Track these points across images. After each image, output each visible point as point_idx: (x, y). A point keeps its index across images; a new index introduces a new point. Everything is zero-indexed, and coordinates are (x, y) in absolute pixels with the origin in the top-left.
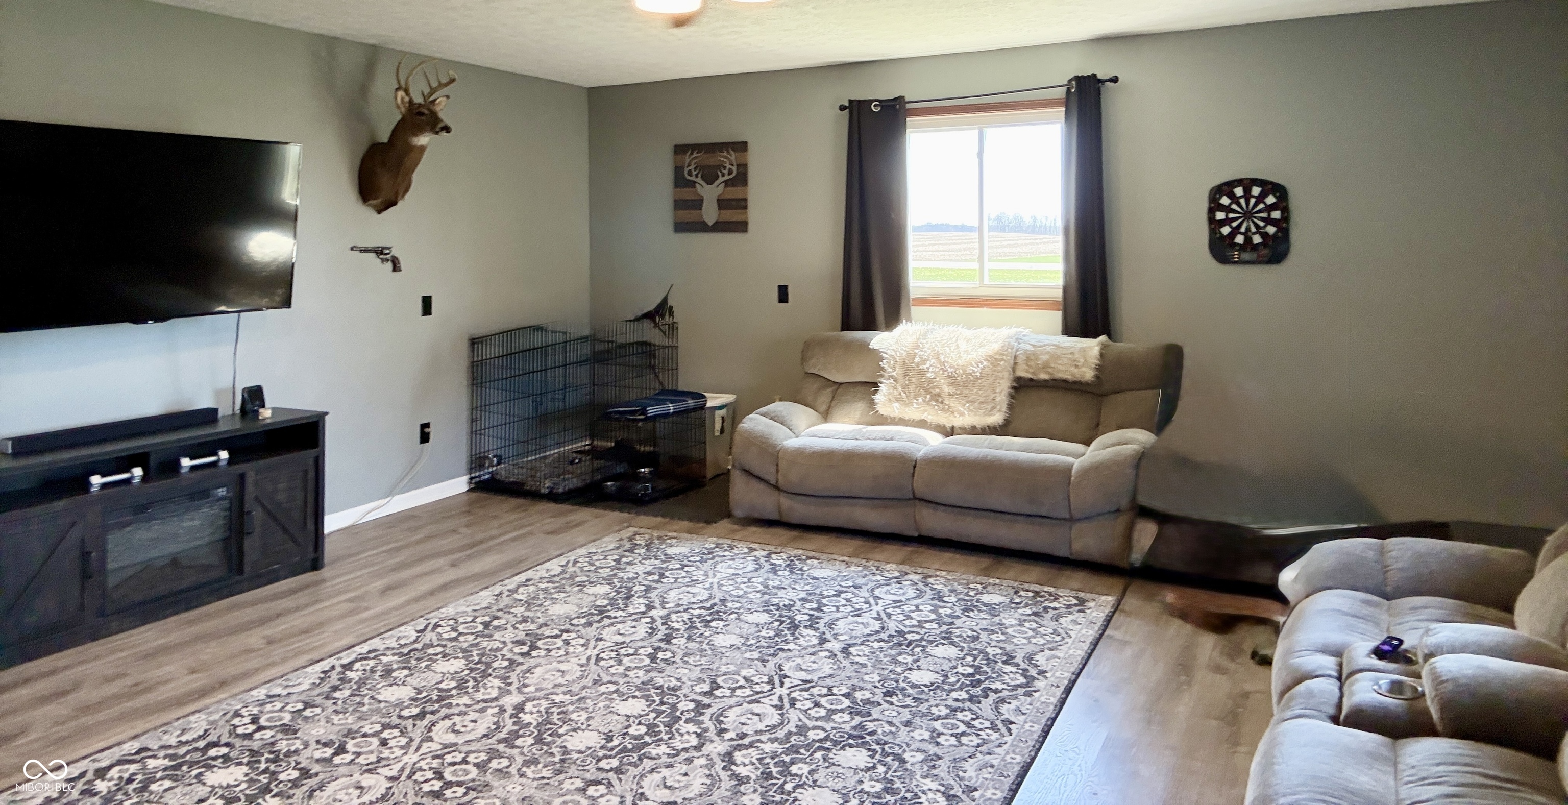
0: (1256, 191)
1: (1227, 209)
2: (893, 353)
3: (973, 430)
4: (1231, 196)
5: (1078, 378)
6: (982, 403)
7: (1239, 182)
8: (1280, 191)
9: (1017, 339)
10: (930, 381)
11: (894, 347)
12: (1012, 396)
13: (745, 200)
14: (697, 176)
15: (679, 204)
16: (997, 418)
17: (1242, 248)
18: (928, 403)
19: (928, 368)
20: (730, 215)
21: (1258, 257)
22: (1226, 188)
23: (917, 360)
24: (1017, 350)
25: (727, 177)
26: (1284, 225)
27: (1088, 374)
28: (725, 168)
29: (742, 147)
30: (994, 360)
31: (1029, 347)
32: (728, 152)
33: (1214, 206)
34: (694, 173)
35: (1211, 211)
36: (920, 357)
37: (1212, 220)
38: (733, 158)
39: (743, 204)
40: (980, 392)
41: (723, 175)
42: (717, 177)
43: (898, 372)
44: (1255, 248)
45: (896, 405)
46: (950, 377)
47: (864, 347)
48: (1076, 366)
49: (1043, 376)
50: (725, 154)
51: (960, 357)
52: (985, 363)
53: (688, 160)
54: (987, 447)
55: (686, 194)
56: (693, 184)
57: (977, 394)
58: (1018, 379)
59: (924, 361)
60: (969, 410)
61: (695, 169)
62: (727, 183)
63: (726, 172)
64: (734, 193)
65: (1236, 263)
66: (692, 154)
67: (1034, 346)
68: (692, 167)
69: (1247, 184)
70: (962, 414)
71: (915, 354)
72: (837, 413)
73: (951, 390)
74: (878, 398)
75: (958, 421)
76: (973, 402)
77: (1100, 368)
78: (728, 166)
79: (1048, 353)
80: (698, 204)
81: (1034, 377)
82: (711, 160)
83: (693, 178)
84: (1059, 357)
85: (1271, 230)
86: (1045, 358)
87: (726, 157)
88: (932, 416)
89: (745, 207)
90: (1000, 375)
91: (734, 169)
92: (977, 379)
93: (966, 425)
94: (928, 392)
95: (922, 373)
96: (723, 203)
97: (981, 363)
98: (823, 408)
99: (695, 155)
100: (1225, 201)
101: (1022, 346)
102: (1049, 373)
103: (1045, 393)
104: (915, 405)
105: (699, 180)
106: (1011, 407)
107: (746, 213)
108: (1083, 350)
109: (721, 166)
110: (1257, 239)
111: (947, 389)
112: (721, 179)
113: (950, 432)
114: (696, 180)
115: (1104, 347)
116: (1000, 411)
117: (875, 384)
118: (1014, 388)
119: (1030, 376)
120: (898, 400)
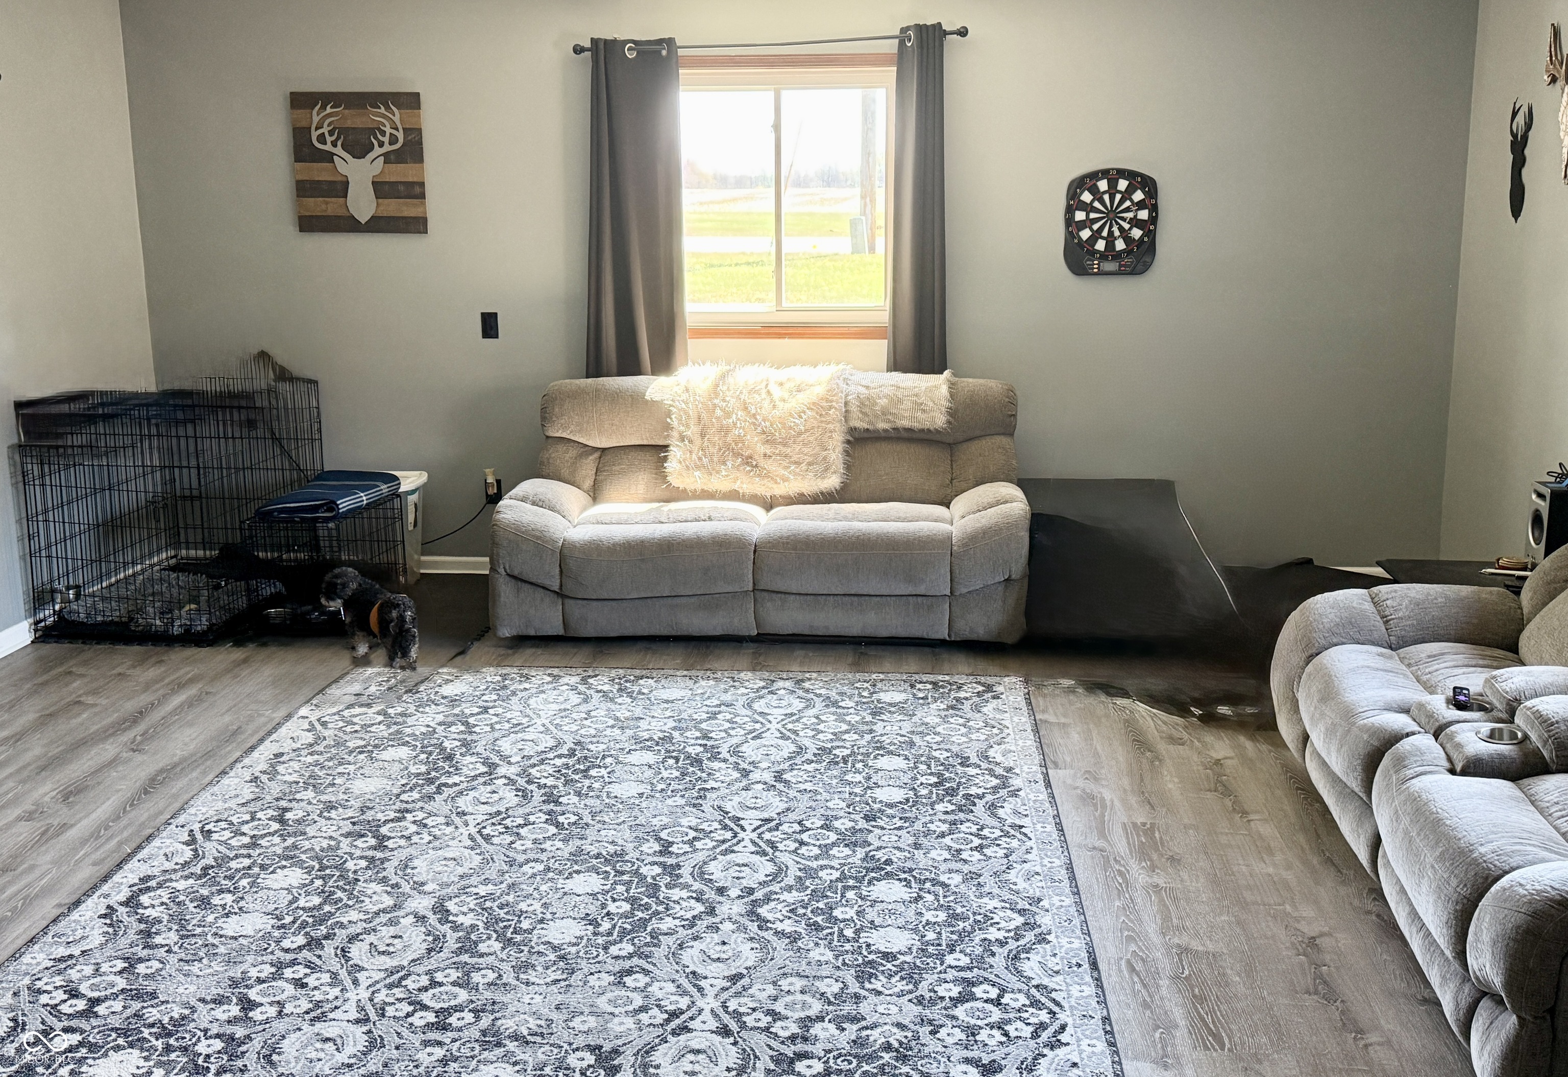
0: (1123, 184)
1: (1088, 208)
2: (684, 406)
3: (802, 499)
4: (1094, 191)
5: (927, 425)
6: (810, 464)
7: (1104, 173)
8: (1148, 184)
9: (844, 379)
10: (740, 440)
11: (684, 396)
12: (847, 453)
13: (422, 185)
14: (334, 144)
15: (303, 189)
16: (832, 482)
17: (1103, 256)
18: (737, 468)
19: (735, 424)
20: (394, 207)
21: (1120, 266)
22: (1085, 182)
23: (718, 412)
24: (847, 395)
25: (387, 148)
26: (1150, 227)
27: (939, 420)
28: (383, 133)
29: (411, 101)
30: (821, 408)
31: (863, 390)
32: (388, 108)
33: (1073, 204)
34: (329, 139)
35: (1070, 211)
36: (723, 410)
37: (1069, 220)
38: (397, 119)
39: (417, 190)
40: (806, 450)
41: (381, 145)
42: (372, 148)
43: (692, 431)
44: (1117, 256)
45: (697, 473)
46: (764, 432)
47: (636, 400)
48: (924, 411)
49: (882, 425)
50: (383, 110)
51: (774, 407)
52: (809, 413)
53: (316, 119)
54: (835, 519)
55: (318, 172)
56: (329, 157)
57: (800, 452)
58: (852, 431)
59: (728, 415)
60: (796, 474)
61: (331, 133)
62: (388, 158)
63: (386, 139)
64: (402, 173)
65: (1096, 274)
66: (324, 107)
67: (867, 387)
68: (325, 130)
69: (1112, 175)
70: (785, 480)
71: (715, 406)
72: (612, 489)
73: (768, 450)
74: (672, 465)
75: (780, 490)
76: (797, 463)
77: (952, 413)
78: (388, 130)
79: (885, 397)
80: (341, 188)
81: (871, 427)
82: (355, 120)
83: (328, 147)
84: (900, 401)
85: (1137, 233)
86: (883, 402)
87: (384, 116)
88: (746, 486)
89: (422, 196)
90: (831, 426)
91: (400, 135)
92: (800, 434)
93: (791, 493)
94: (737, 455)
95: (725, 430)
96: (381, 189)
97: (804, 412)
98: (588, 483)
99: (329, 110)
100: (1087, 197)
101: (852, 388)
102: (889, 421)
103: (885, 447)
104: (724, 473)
105: (339, 150)
106: (848, 467)
107: (424, 204)
108: (929, 390)
109: (375, 130)
110: (1120, 245)
111: (761, 449)
112: (377, 151)
113: (769, 505)
114: (334, 150)
115: (952, 386)
116: (835, 472)
117: (665, 448)
118: (848, 442)
119: (866, 426)
120: (698, 468)
